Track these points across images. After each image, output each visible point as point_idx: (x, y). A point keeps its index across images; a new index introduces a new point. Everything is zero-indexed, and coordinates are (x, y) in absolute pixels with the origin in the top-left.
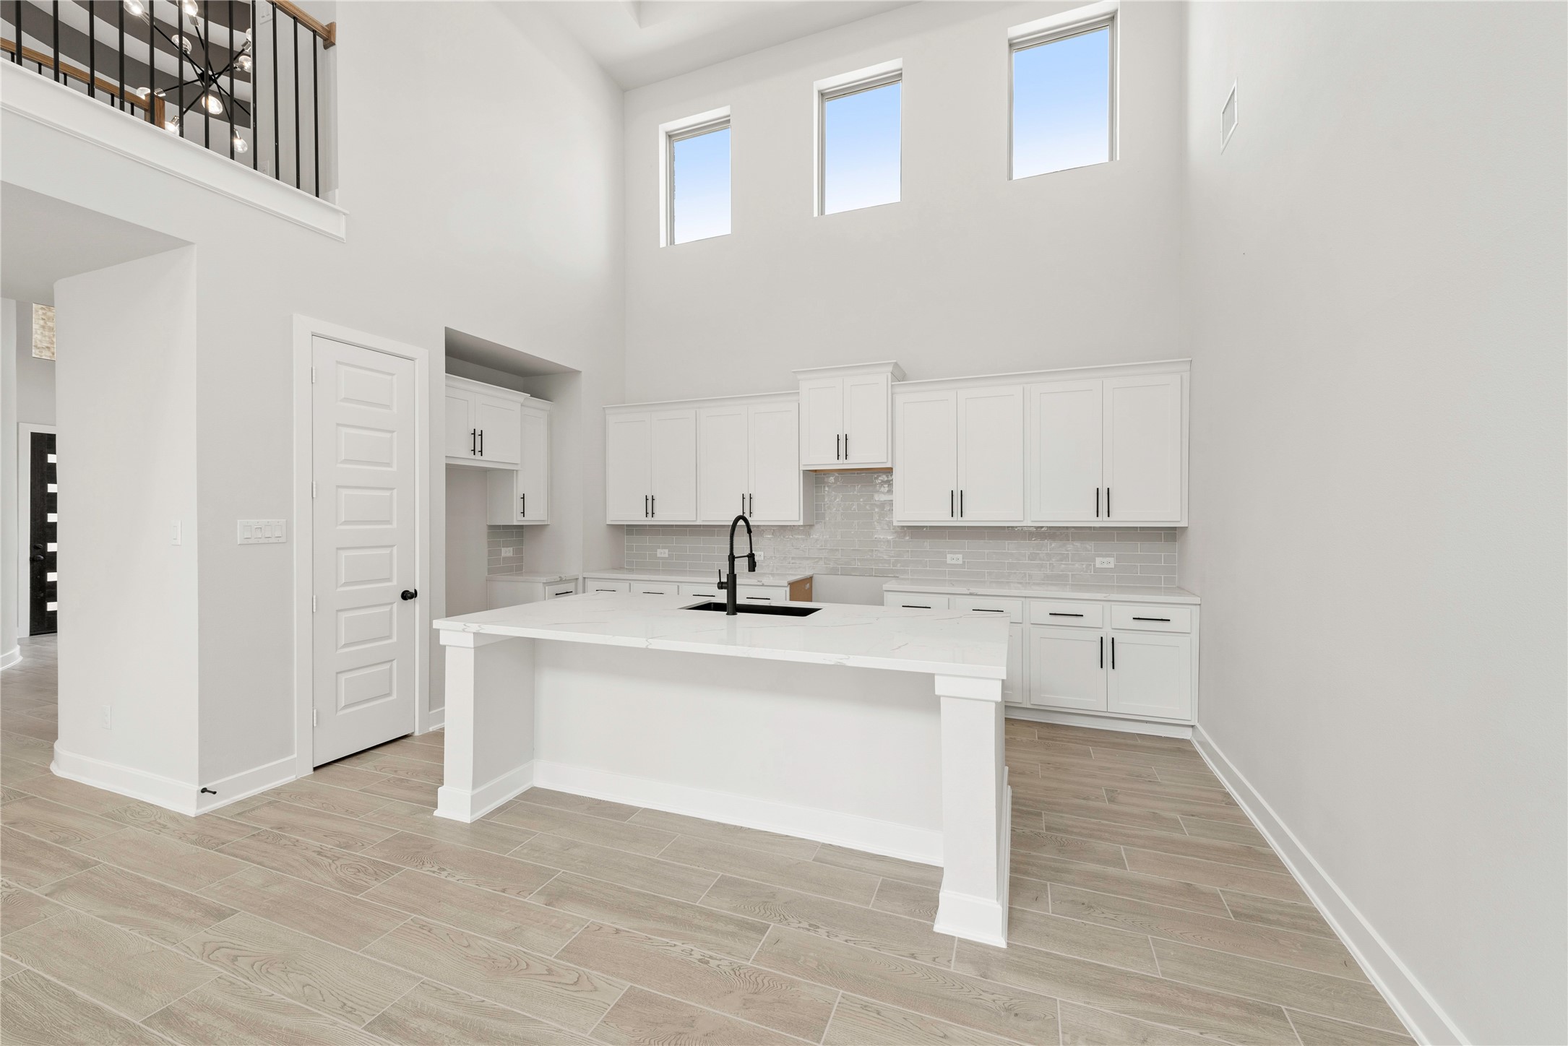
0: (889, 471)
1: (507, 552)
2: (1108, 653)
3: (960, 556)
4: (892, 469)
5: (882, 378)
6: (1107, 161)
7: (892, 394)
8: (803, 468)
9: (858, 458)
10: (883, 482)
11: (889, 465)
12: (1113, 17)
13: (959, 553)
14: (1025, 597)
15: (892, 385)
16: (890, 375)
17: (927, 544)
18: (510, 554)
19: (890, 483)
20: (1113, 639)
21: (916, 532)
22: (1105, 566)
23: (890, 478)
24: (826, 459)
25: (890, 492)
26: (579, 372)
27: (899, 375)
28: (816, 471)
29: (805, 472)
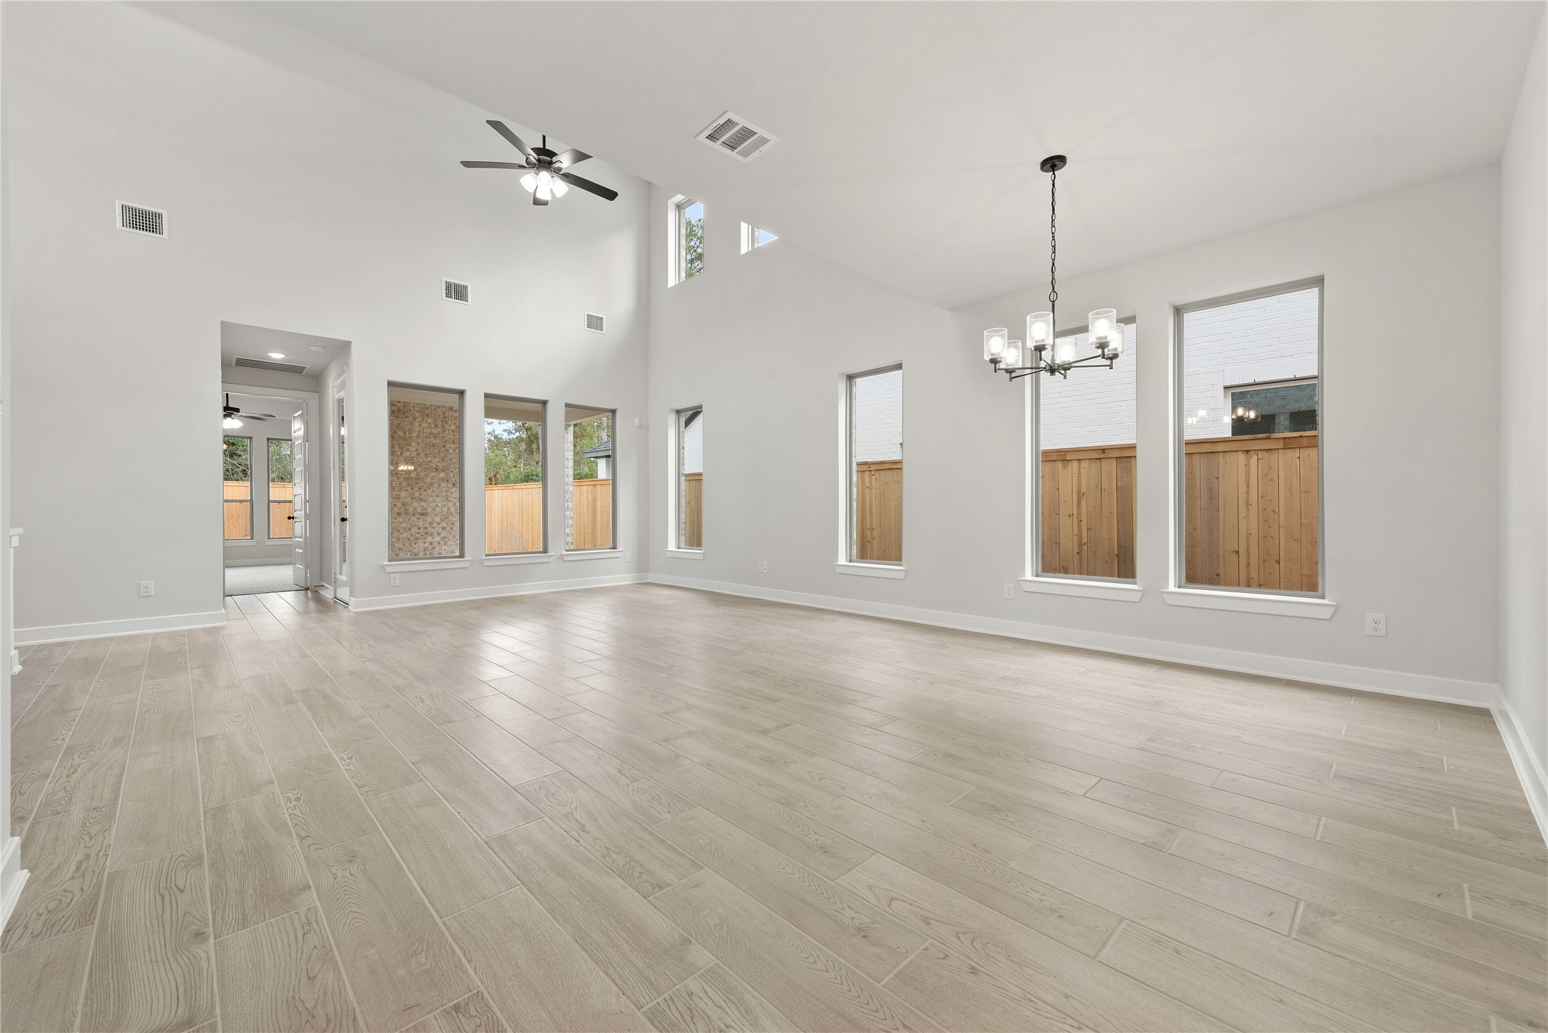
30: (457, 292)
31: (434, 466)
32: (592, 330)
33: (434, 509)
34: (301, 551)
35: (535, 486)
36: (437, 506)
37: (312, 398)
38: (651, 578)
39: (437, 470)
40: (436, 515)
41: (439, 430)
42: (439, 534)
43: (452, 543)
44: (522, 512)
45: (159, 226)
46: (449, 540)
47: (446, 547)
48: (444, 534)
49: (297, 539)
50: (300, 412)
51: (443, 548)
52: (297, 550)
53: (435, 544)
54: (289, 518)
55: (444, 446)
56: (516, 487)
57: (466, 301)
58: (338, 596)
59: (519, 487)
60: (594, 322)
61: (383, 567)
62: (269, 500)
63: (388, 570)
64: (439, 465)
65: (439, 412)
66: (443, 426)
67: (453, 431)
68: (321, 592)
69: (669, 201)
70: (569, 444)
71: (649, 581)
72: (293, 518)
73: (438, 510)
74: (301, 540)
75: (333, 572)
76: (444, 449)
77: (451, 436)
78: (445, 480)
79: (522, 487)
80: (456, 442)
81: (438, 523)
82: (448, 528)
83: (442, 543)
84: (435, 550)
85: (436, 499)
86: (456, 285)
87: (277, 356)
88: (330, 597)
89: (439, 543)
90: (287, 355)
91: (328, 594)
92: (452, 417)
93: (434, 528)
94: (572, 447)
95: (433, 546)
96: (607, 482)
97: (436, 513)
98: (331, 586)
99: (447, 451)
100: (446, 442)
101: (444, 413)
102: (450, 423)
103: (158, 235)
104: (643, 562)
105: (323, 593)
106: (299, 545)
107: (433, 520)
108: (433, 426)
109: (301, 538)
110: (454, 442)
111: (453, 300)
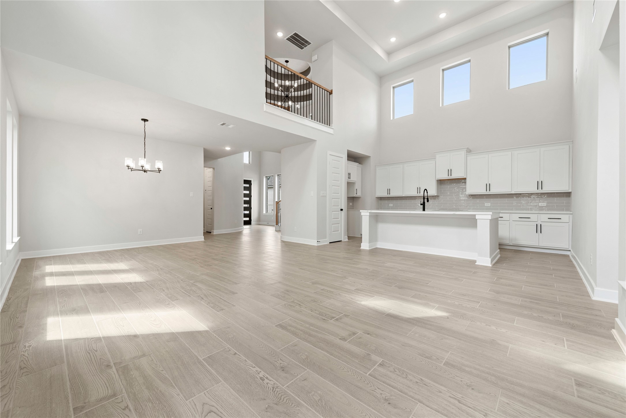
0: (465, 179)
1: (351, 204)
2: (539, 229)
3: (490, 204)
4: (466, 178)
5: (463, 153)
6: (545, 80)
7: (466, 157)
8: (436, 179)
9: (455, 176)
10: (463, 182)
11: (465, 177)
12: (548, 34)
13: (489, 203)
14: (511, 213)
15: (466, 154)
16: (465, 151)
17: (478, 201)
18: (351, 205)
19: (465, 183)
20: (541, 224)
21: (474, 196)
22: (543, 205)
23: (465, 181)
24: (444, 176)
25: (465, 185)
26: (370, 157)
27: (469, 151)
28: (440, 180)
29: (437, 180)
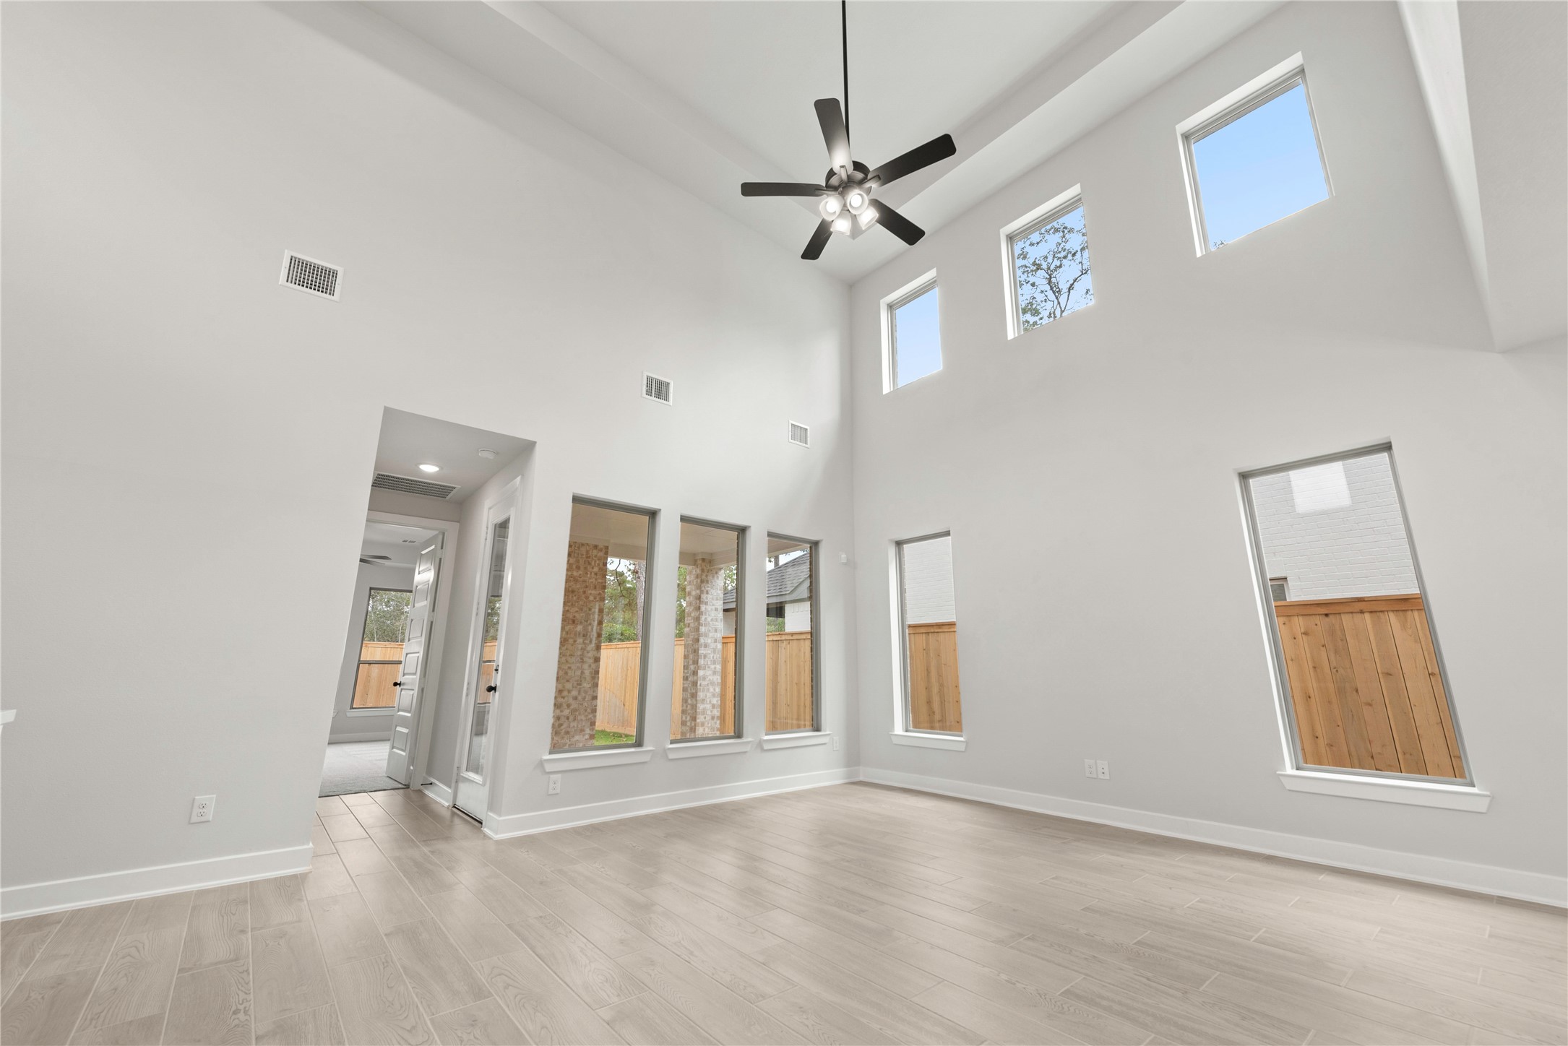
30: (658, 389)
31: (571, 617)
32: (796, 442)
33: (566, 673)
34: (405, 731)
35: (631, 645)
36: (570, 668)
37: (451, 529)
38: (865, 774)
39: (574, 622)
40: (568, 681)
41: (580, 572)
42: (569, 706)
43: (583, 717)
44: (626, 676)
45: (331, 286)
46: (580, 714)
47: (575, 724)
48: (574, 705)
49: (401, 713)
50: (433, 547)
51: (572, 725)
52: (399, 729)
53: (563, 720)
54: (396, 684)
55: (584, 592)
56: (620, 646)
57: (667, 400)
58: (460, 803)
59: (625, 646)
60: (800, 434)
61: (541, 764)
62: (359, 660)
63: (548, 768)
64: (577, 615)
65: (583, 550)
66: (586, 568)
67: (596, 574)
68: (427, 792)
69: (881, 301)
70: (719, 592)
71: (861, 778)
72: (400, 684)
73: (570, 673)
74: (409, 715)
75: (456, 765)
76: (583, 596)
77: (594, 580)
78: (582, 635)
79: (628, 646)
80: (597, 587)
81: (569, 692)
82: (580, 698)
83: (571, 718)
84: (562, 727)
85: (569, 659)
86: (658, 382)
87: (429, 469)
88: (446, 804)
89: (568, 718)
90: (441, 468)
91: (440, 796)
92: (596, 556)
93: (563, 698)
94: (722, 596)
95: (561, 722)
96: (803, 637)
97: (567, 677)
98: (450, 787)
99: (587, 598)
100: (587, 587)
101: (587, 552)
102: (593, 563)
103: (327, 296)
104: (853, 755)
105: (430, 793)
106: (404, 723)
107: (564, 687)
108: (574, 567)
109: (409, 712)
110: (595, 588)
111: (653, 398)
